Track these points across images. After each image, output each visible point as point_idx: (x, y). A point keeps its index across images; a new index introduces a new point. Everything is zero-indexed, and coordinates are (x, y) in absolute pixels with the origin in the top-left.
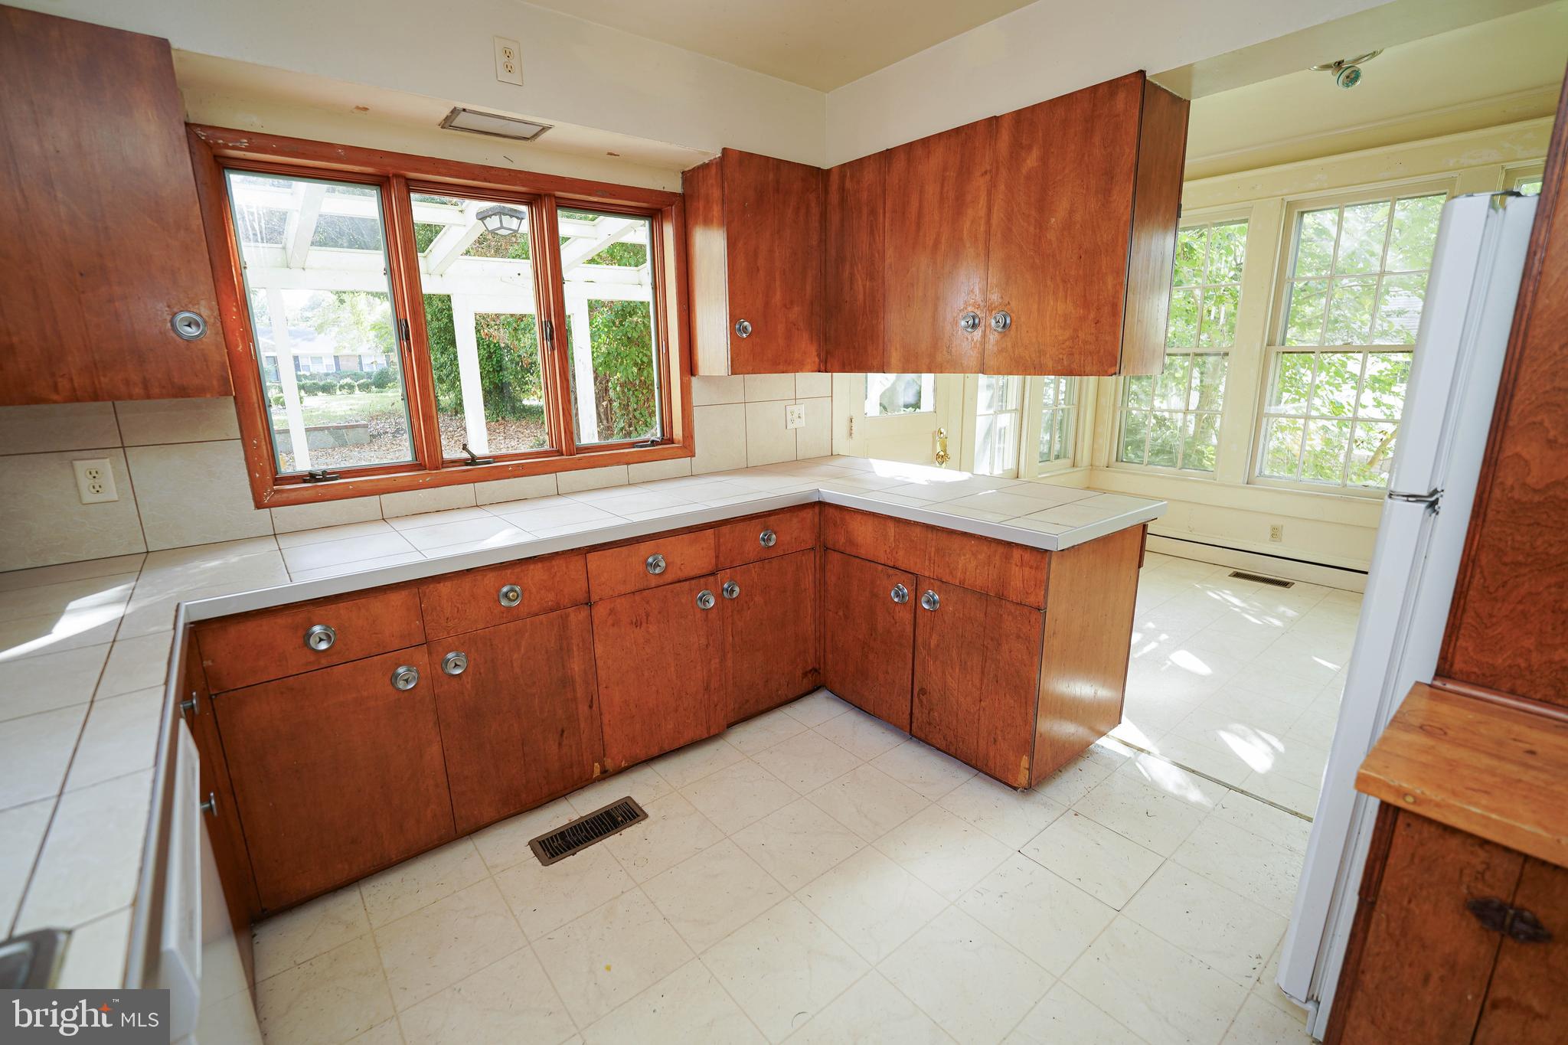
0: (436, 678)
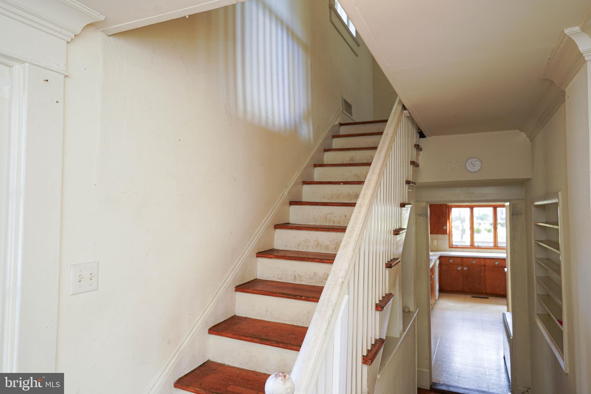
0: (462, 269)
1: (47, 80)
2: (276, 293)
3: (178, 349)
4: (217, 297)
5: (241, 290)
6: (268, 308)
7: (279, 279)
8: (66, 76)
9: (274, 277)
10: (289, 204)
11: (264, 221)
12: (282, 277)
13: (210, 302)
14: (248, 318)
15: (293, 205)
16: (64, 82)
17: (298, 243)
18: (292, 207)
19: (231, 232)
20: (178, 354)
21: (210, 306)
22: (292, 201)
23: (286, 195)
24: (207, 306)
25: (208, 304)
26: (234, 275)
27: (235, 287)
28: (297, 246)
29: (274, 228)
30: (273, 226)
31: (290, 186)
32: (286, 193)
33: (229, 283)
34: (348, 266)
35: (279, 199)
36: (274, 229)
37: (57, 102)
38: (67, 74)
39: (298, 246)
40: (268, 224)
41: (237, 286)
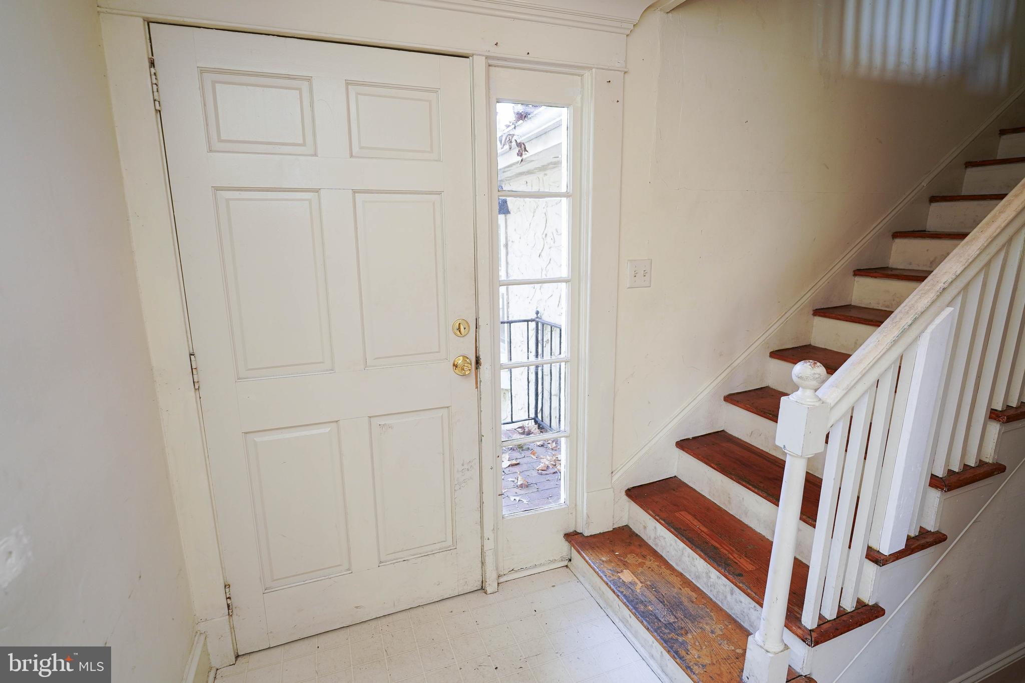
1: (610, 81)
2: (872, 321)
3: (731, 364)
4: (785, 318)
5: (821, 314)
6: (857, 340)
7: (887, 307)
8: (625, 73)
9: (879, 304)
10: (928, 200)
11: (874, 225)
12: (892, 305)
13: (775, 322)
14: (827, 350)
15: (937, 201)
16: (624, 79)
17: (932, 259)
18: (935, 206)
19: (815, 239)
20: (730, 369)
21: (775, 327)
22: (935, 195)
23: (924, 186)
24: (770, 326)
25: (771, 325)
26: (814, 295)
27: (814, 310)
28: (929, 263)
29: (891, 237)
30: (891, 234)
31: (935, 173)
32: (924, 184)
33: (805, 302)
34: (962, 268)
35: (907, 194)
36: (892, 239)
37: (618, 101)
38: (626, 70)
39: (931, 263)
40: (881, 230)
41: (816, 309)
